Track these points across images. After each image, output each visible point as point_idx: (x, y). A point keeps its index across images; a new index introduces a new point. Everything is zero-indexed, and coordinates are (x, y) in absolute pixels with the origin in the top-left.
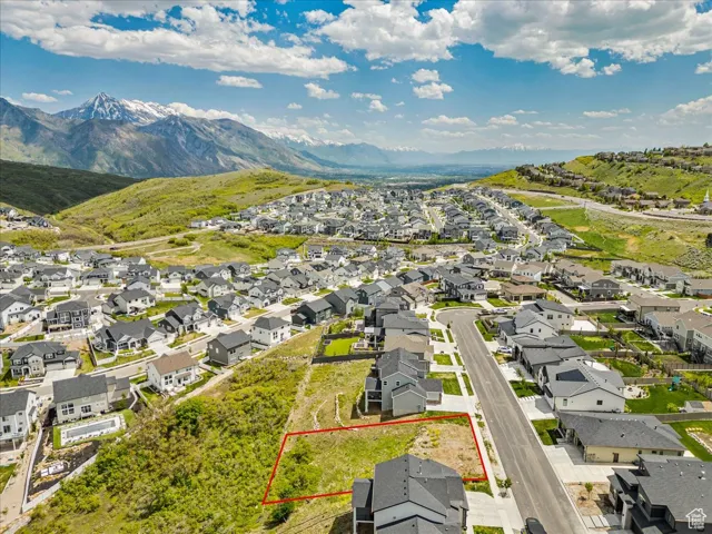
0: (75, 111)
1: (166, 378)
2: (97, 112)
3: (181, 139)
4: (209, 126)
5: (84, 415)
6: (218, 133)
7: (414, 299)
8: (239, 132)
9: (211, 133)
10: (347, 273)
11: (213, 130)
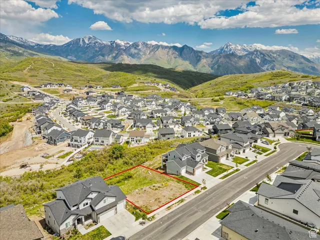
0: (217, 50)
1: (132, 139)
2: (224, 51)
3: (258, 60)
4: (274, 53)
5: (101, 144)
6: (278, 56)
7: (273, 131)
8: (290, 56)
9: (274, 57)
10: (270, 119)
11: (275, 55)
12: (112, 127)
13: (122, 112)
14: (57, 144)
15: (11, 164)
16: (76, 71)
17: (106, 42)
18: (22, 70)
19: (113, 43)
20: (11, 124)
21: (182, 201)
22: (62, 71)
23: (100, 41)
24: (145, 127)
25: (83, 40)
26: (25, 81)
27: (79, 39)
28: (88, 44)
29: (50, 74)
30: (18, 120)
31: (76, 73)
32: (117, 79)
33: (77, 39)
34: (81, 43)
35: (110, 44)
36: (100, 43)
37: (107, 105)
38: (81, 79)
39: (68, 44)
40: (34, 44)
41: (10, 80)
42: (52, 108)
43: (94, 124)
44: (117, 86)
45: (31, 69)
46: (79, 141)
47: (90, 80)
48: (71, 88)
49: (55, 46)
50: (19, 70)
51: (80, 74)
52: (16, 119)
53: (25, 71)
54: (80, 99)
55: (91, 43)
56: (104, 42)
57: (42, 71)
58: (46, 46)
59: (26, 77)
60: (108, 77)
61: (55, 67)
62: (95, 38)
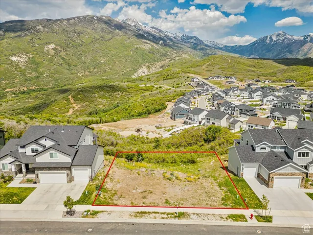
12: (241, 113)
13: (267, 101)
14: (176, 119)
15: (132, 126)
16: (250, 66)
17: (298, 37)
18: (201, 66)
19: (307, 38)
20: (167, 103)
21: (180, 215)
22: (236, 67)
23: (290, 37)
24: (285, 119)
25: (271, 38)
26: (199, 74)
27: (267, 37)
28: (275, 41)
29: (223, 69)
30: (173, 101)
31: (249, 68)
32: (294, 74)
33: (265, 37)
34: (268, 41)
35: (303, 38)
36: (289, 39)
37: (255, 94)
38: (253, 73)
39: (254, 44)
40: (222, 46)
41: (188, 73)
42: (204, 94)
43: (223, 108)
44: (292, 81)
45: (209, 65)
46: (193, 119)
47: (261, 75)
48: (234, 80)
49: (240, 46)
50: (199, 66)
51: (253, 69)
52: (172, 100)
53: (204, 67)
54: (235, 89)
55: (279, 40)
56: (296, 38)
57: (217, 67)
58: (233, 47)
59: (203, 71)
60: (284, 71)
61: (231, 63)
62: (285, 34)
